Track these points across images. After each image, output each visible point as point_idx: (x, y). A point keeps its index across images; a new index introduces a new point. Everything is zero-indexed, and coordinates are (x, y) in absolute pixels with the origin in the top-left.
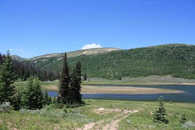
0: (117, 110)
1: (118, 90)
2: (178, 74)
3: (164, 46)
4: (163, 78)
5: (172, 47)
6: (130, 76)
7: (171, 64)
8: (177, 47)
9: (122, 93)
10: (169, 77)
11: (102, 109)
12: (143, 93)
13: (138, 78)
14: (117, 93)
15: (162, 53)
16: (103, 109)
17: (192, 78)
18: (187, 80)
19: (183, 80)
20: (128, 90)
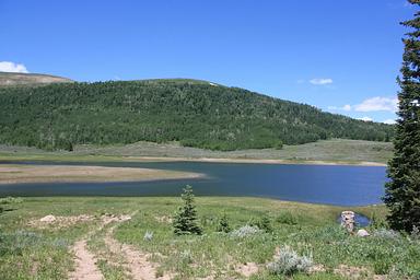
0: (85, 217)
1: (68, 173)
2: (192, 141)
3: (167, 82)
4: (163, 147)
5: (183, 85)
6: (94, 143)
7: (179, 120)
8: (192, 86)
9: (78, 180)
10: (176, 145)
11: (49, 218)
12: (126, 180)
13: (110, 148)
14: (67, 180)
15: (163, 96)
16: (54, 218)
17: (217, 148)
18: (209, 152)
19: (201, 152)
20: (91, 173)
